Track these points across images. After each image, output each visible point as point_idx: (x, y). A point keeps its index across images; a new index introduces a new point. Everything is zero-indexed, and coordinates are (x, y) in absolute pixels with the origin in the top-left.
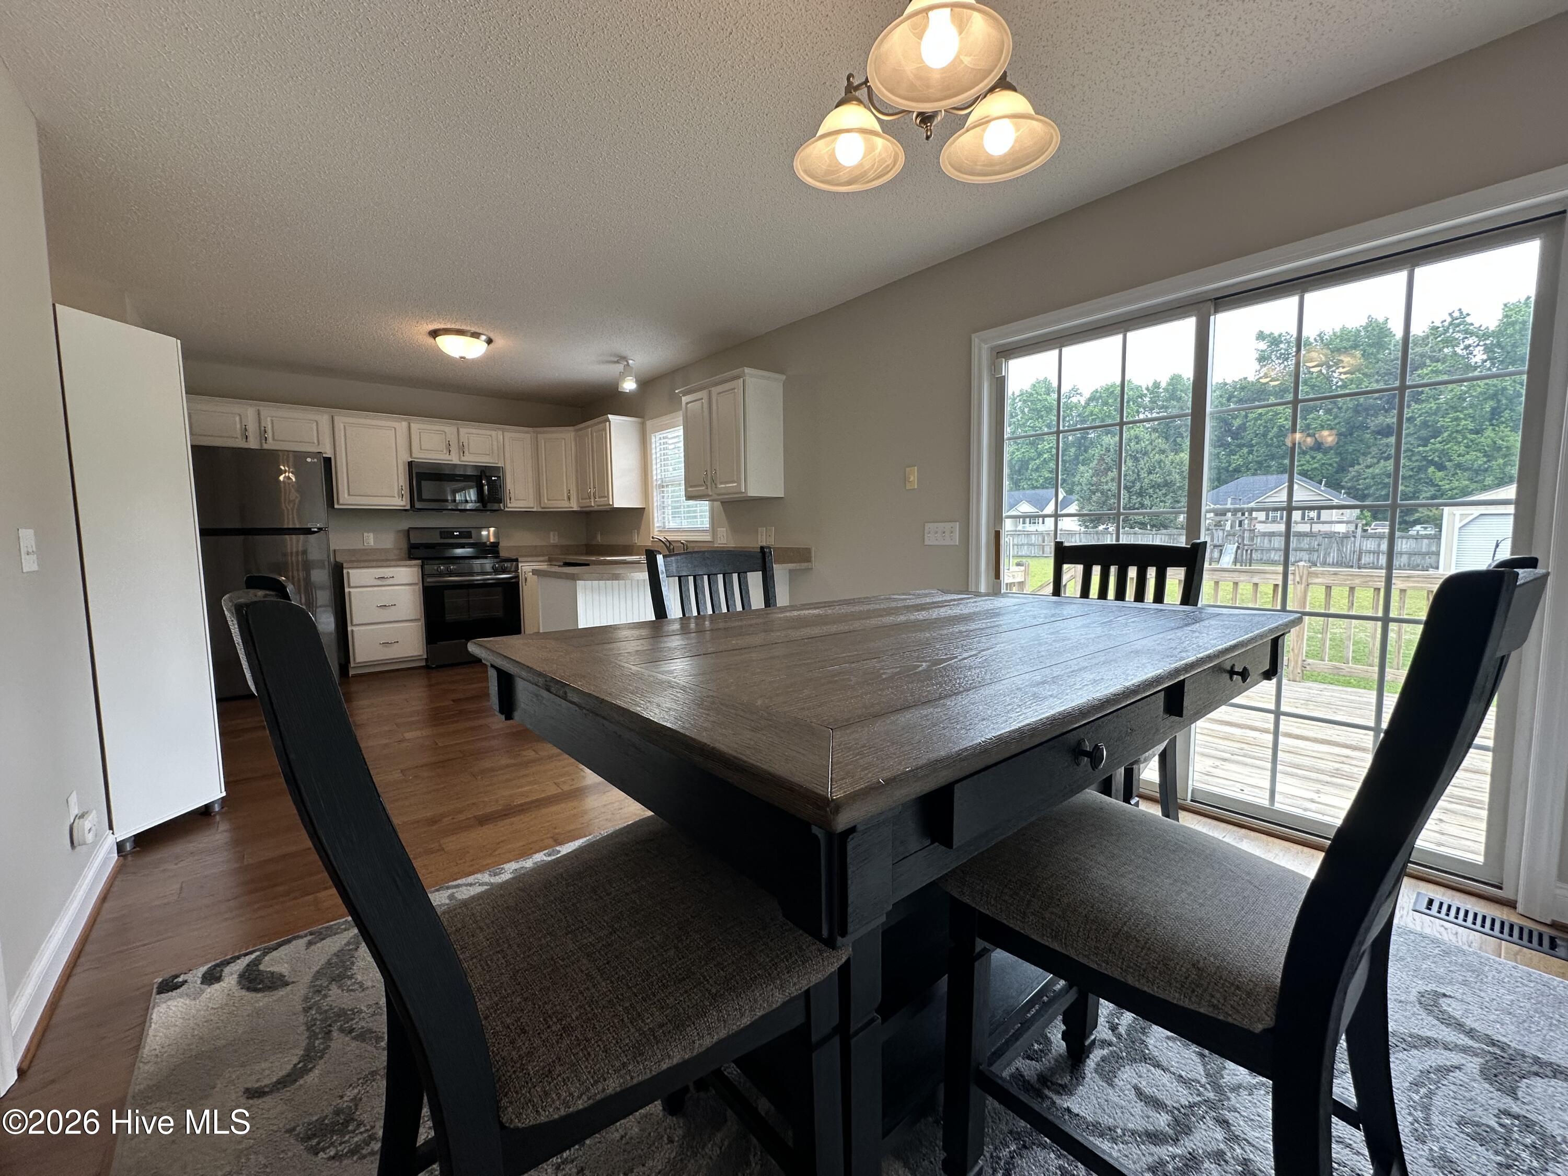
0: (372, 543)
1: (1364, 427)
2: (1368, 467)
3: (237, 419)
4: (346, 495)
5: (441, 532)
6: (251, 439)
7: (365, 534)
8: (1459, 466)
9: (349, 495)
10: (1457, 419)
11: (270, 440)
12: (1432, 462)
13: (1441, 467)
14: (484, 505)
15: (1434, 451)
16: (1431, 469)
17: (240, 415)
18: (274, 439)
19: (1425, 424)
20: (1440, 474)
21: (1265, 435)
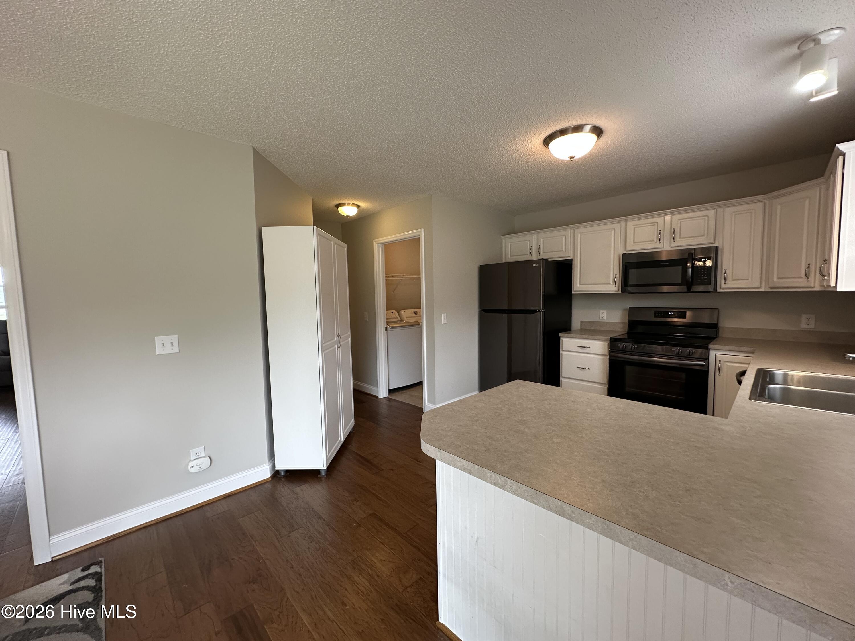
0: (605, 318)
3: (528, 243)
4: (578, 285)
5: (656, 312)
6: (533, 254)
7: (602, 311)
9: (580, 284)
11: (542, 253)
14: (689, 288)
17: (529, 241)
18: (543, 252)
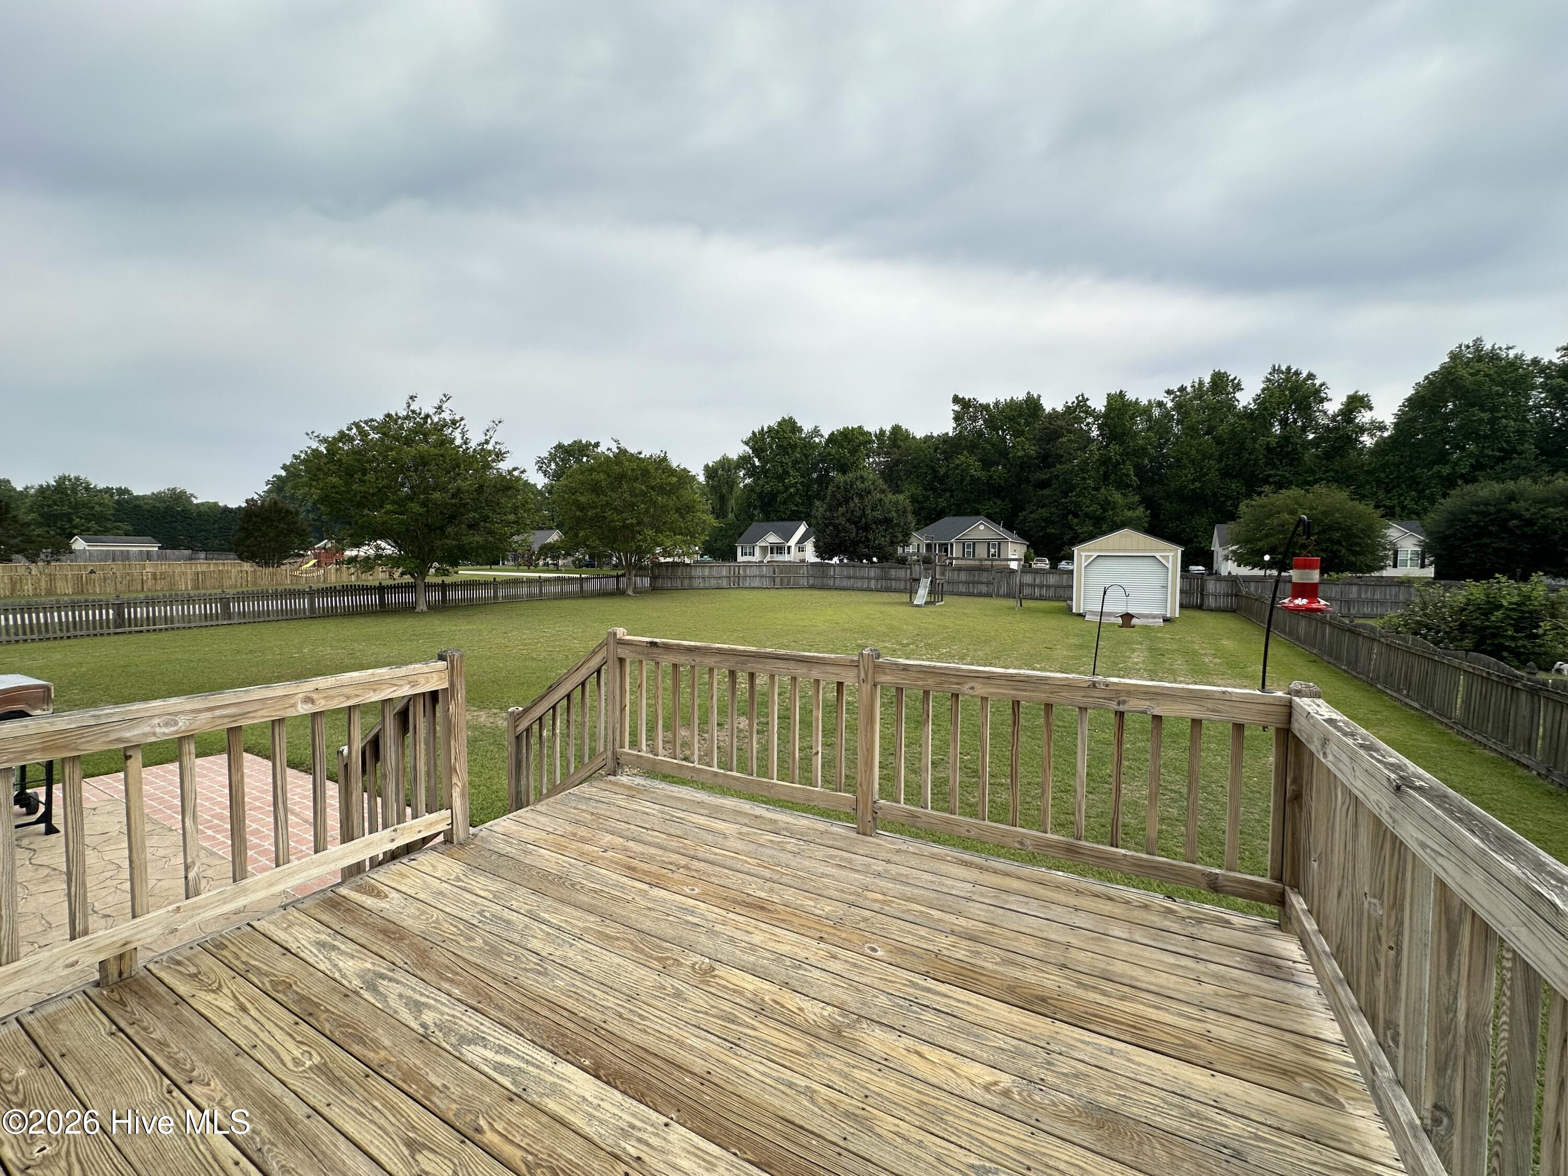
1: (1027, 480)
2: (1031, 513)
8: (1086, 515)
10: (1084, 479)
12: (1070, 512)
13: (1076, 515)
15: (1072, 502)
16: (1070, 517)
19: (1065, 480)
20: (1075, 521)
21: (961, 482)
